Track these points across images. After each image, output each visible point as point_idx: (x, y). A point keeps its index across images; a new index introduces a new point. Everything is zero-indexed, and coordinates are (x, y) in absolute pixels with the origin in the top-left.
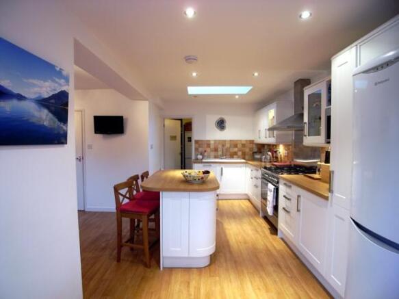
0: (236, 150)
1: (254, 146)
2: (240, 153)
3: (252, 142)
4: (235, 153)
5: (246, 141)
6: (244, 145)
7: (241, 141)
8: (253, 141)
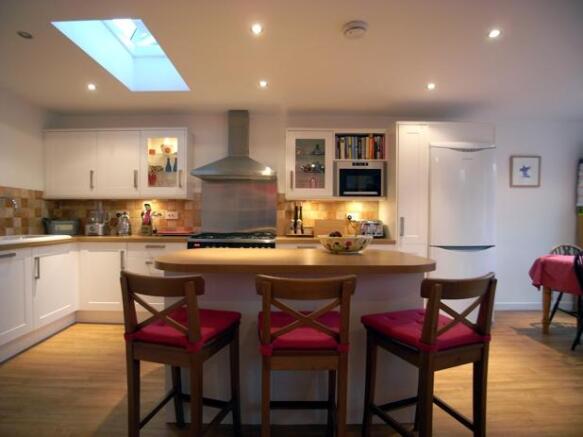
0: (9, 212)
1: (43, 205)
2: (18, 222)
3: (39, 195)
4: (9, 222)
5: (30, 191)
6: (24, 202)
7: (19, 190)
8: (41, 193)
